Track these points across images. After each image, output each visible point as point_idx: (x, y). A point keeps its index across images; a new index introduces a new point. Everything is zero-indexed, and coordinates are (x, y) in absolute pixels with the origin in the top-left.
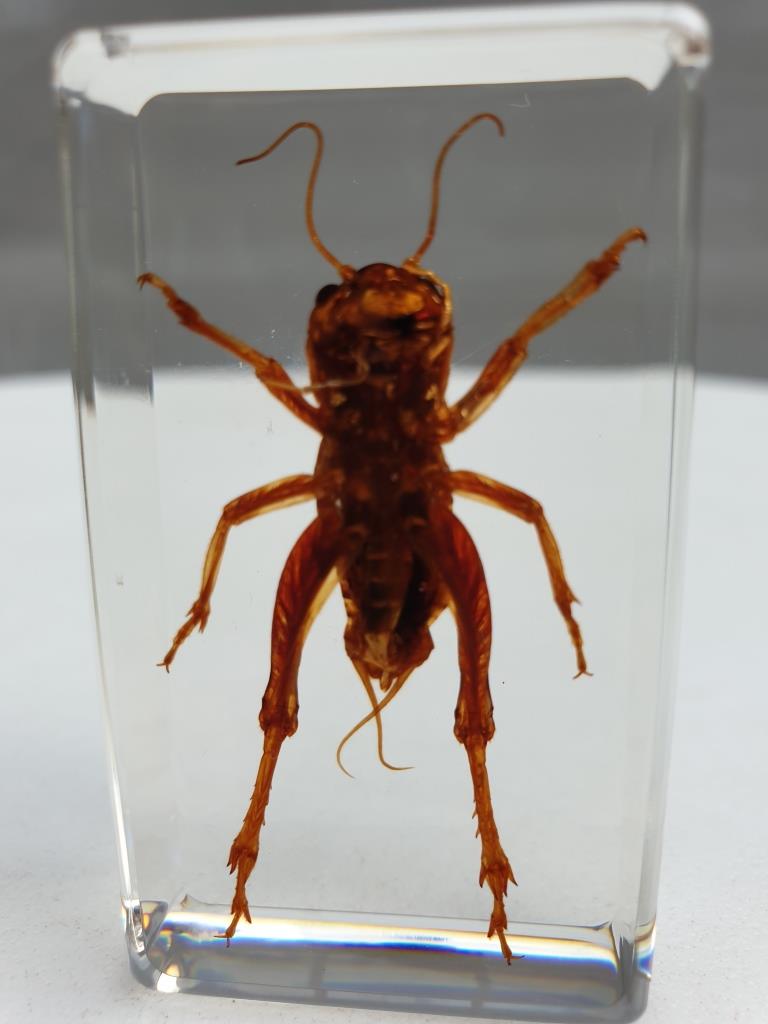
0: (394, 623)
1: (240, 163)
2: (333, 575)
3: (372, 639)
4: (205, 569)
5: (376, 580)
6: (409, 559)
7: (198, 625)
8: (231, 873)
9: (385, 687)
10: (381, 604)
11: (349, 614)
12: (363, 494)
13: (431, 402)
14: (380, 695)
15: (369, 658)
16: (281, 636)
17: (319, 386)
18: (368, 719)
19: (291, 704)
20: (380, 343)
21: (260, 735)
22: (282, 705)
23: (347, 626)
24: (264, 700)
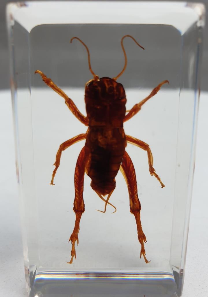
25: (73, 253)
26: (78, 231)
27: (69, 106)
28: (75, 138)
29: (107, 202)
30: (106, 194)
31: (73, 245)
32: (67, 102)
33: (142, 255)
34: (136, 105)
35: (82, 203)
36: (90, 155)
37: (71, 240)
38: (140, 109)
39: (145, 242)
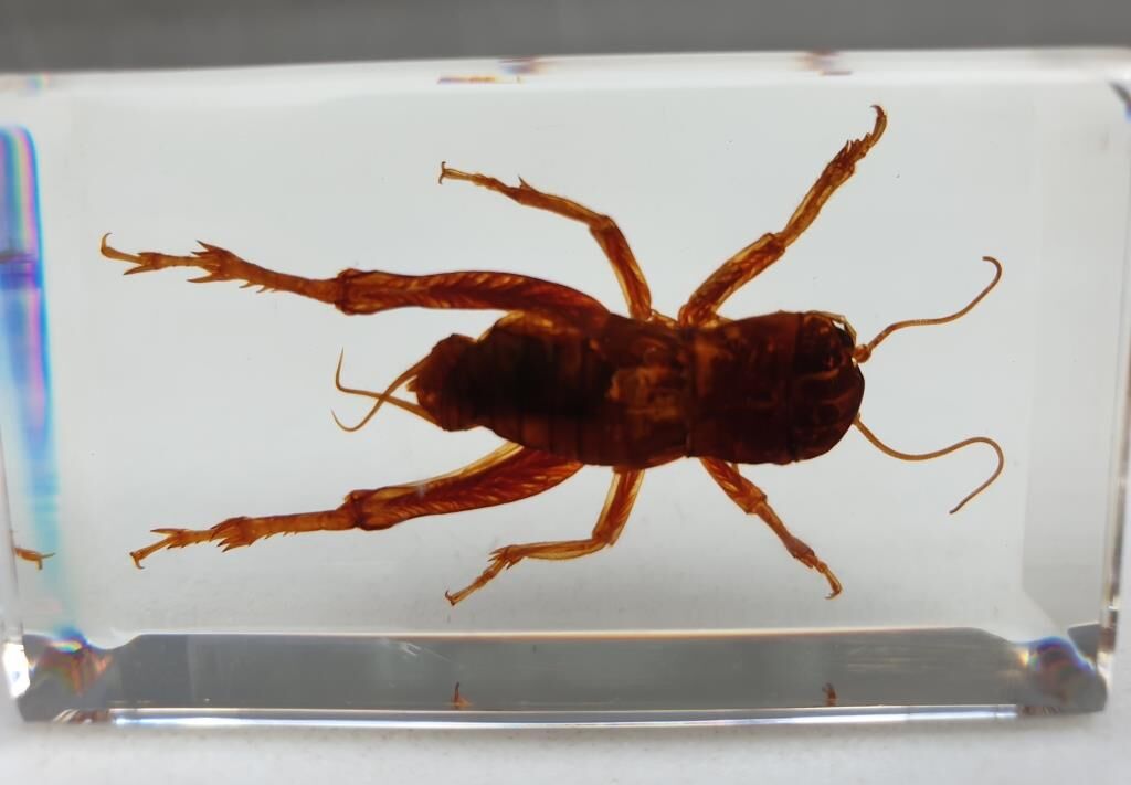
25: (152, 261)
26: (252, 282)
27: (757, 247)
28: (637, 273)
29: (384, 398)
30: (419, 397)
31: (187, 261)
32: (769, 238)
33: (165, 536)
34: (764, 498)
35: (378, 305)
36: (572, 331)
37: (205, 250)
38: (748, 511)
39: (221, 544)
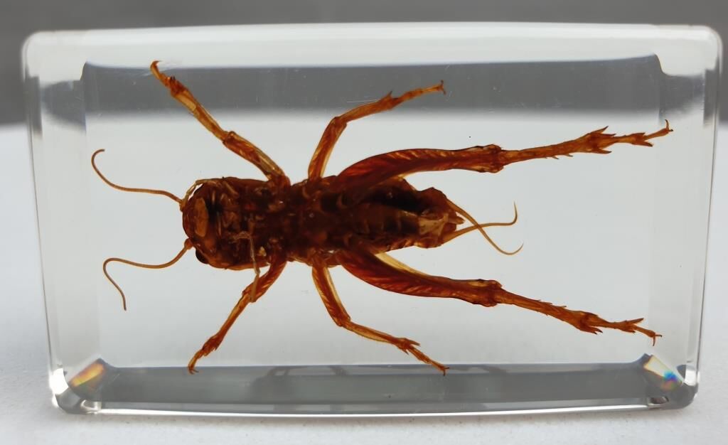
0: (413, 215)
1: (125, 309)
2: (380, 256)
3: (423, 230)
4: (378, 340)
5: (382, 228)
6: (368, 205)
7: (415, 346)
8: (601, 332)
9: (461, 221)
10: (399, 224)
11: (412, 244)
12: (323, 236)
13: (263, 191)
14: (467, 224)
15: (439, 232)
16: (426, 291)
17: (255, 264)
18: (484, 233)
19: (476, 284)
20: (226, 225)
21: (500, 306)
22: (478, 290)
23: (419, 246)
24: (475, 302)
